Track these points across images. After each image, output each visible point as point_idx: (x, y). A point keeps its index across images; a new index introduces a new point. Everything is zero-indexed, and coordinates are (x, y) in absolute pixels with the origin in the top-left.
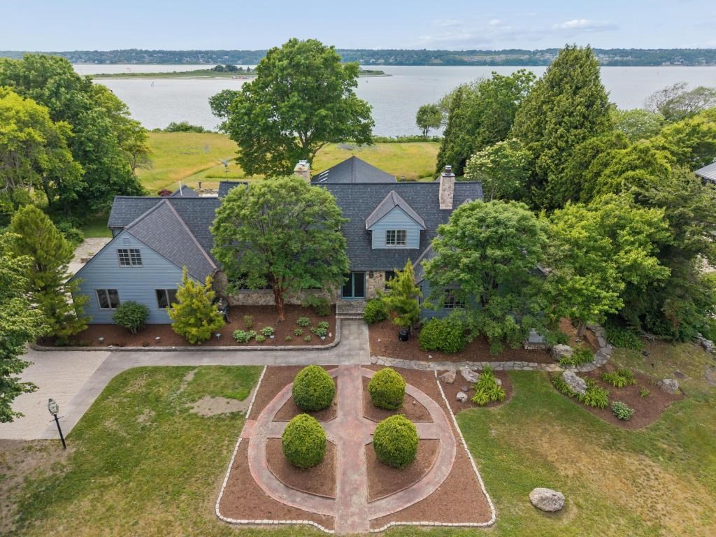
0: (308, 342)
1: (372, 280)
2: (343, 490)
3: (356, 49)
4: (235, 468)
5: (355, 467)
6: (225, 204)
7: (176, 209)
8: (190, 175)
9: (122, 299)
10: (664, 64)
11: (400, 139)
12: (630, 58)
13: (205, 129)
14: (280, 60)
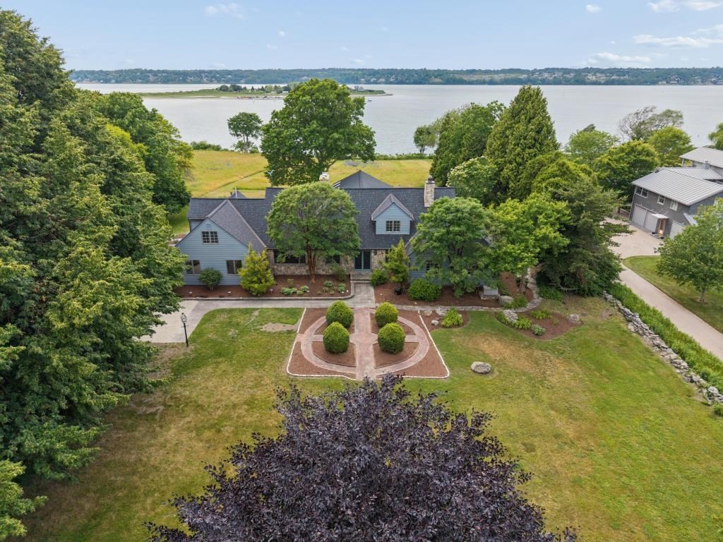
0: (332, 295)
1: (376, 257)
2: (360, 363)
3: (357, 68)
4: (295, 354)
5: (367, 354)
6: (279, 200)
7: (235, 207)
8: (220, 187)
9: (203, 266)
10: (660, 83)
11: (400, 157)
12: (627, 77)
13: (223, 148)
14: (303, 96)
